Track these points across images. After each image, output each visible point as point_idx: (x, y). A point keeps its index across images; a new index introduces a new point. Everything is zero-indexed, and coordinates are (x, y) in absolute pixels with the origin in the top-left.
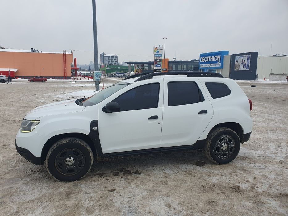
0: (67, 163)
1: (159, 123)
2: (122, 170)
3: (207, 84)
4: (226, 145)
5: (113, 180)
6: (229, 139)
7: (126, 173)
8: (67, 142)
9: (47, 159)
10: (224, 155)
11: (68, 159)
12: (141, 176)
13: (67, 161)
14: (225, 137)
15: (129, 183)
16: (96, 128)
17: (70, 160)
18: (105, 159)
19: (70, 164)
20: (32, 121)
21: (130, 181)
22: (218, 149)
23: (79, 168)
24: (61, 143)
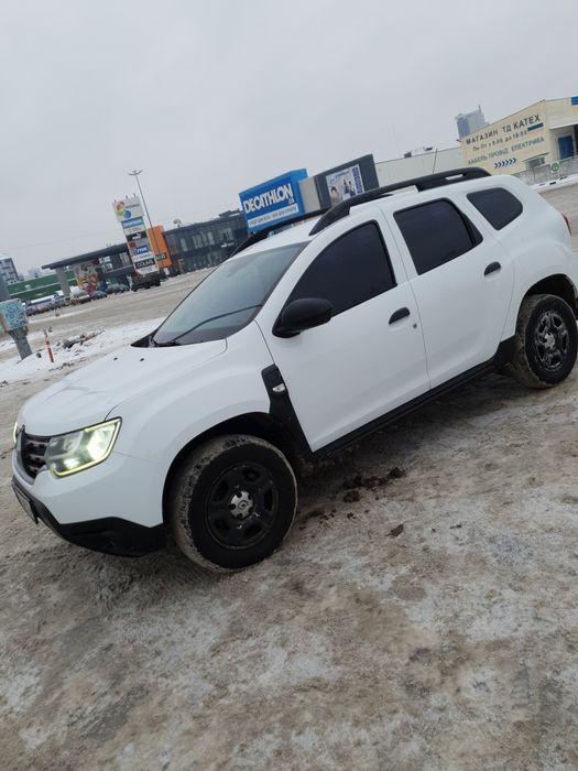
0: (235, 512)
1: (415, 326)
2: (358, 483)
3: (473, 197)
4: (552, 336)
5: (367, 511)
6: (555, 319)
7: (374, 485)
8: (222, 450)
9: (183, 522)
10: (555, 360)
11: (235, 500)
12: (414, 475)
13: (233, 506)
14: (546, 316)
15: (411, 500)
16: (281, 388)
17: (241, 501)
18: (321, 464)
19: (245, 512)
20: (87, 430)
21: (408, 496)
22: (542, 350)
23: (271, 513)
24: (207, 459)
